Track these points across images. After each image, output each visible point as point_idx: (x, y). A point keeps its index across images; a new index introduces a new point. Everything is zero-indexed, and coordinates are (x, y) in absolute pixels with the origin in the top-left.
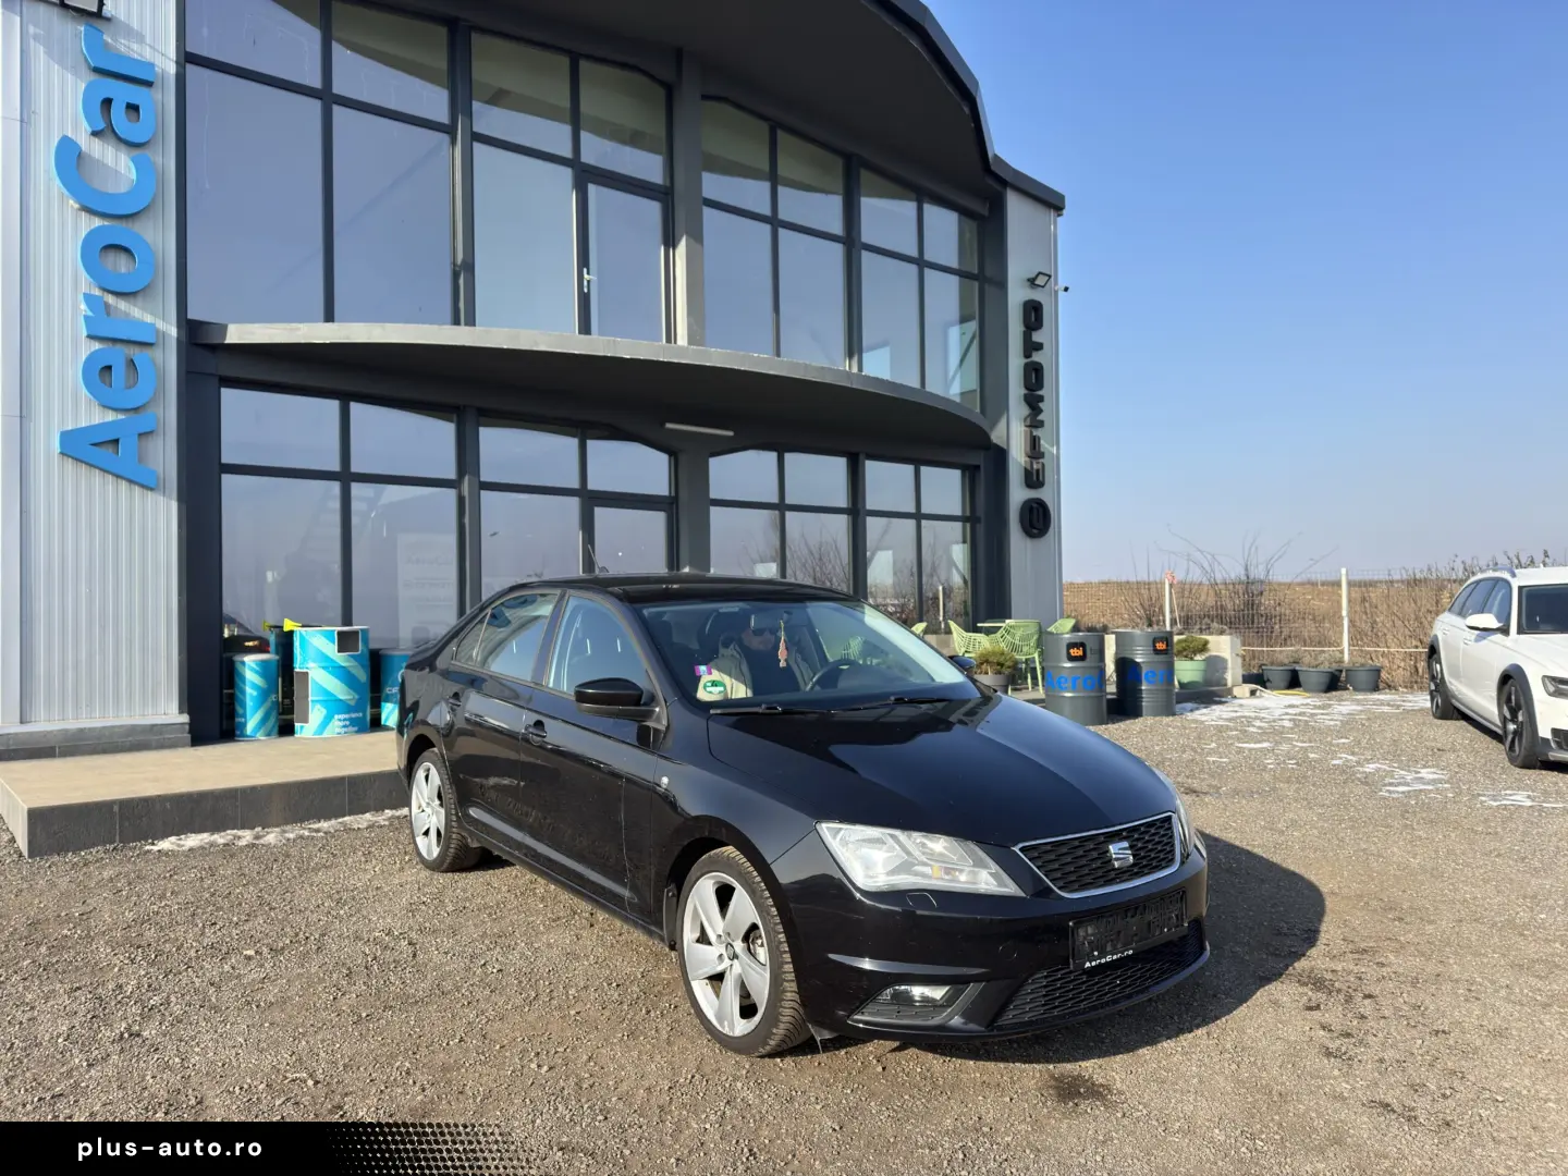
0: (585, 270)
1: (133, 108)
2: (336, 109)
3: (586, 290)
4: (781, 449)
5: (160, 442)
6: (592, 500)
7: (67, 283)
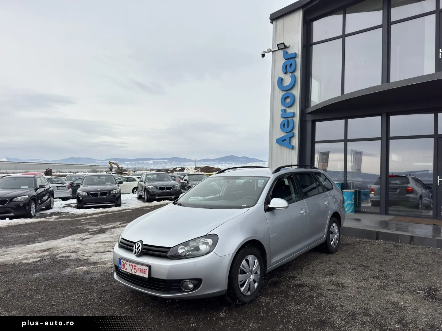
0: (440, 50)
1: (291, 65)
2: (346, 38)
3: (440, 57)
5: (295, 139)
6: (439, 138)
7: (279, 107)
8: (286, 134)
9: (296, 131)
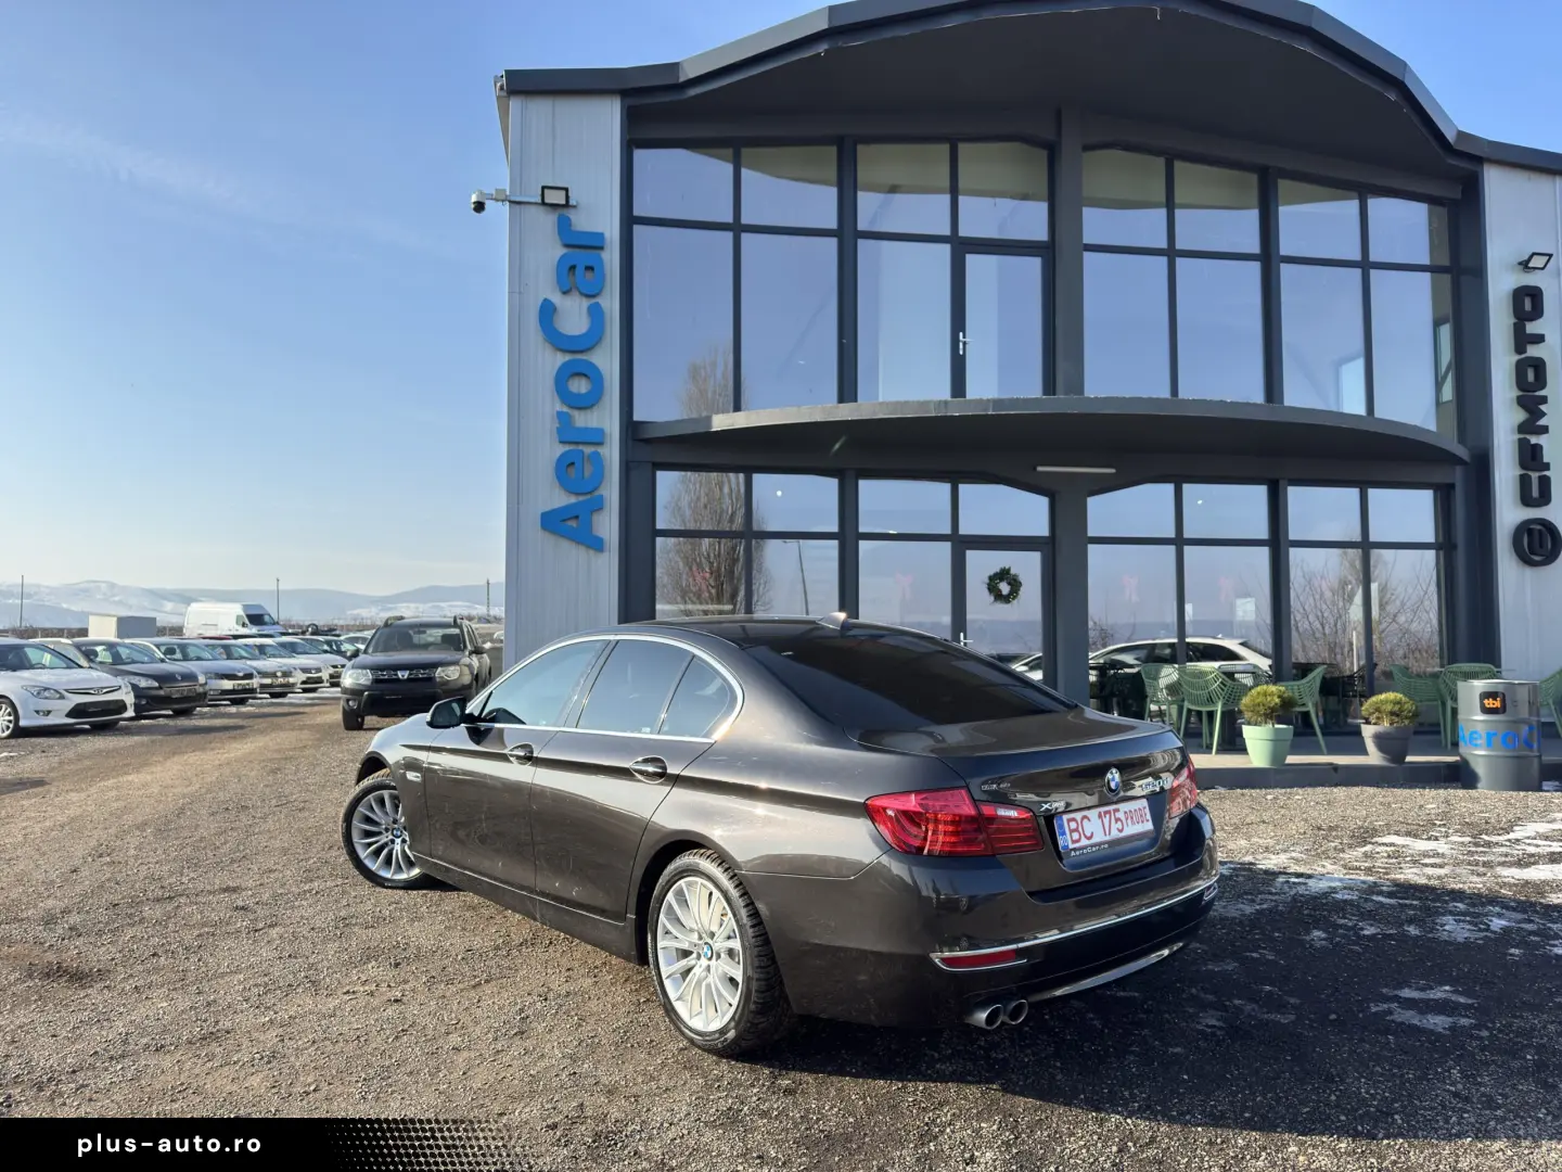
0: (961, 334)
1: (590, 268)
2: (745, 237)
3: (961, 353)
4: (1178, 480)
5: (607, 519)
6: (962, 545)
7: (546, 405)
8: (573, 500)
9: (611, 492)
